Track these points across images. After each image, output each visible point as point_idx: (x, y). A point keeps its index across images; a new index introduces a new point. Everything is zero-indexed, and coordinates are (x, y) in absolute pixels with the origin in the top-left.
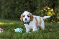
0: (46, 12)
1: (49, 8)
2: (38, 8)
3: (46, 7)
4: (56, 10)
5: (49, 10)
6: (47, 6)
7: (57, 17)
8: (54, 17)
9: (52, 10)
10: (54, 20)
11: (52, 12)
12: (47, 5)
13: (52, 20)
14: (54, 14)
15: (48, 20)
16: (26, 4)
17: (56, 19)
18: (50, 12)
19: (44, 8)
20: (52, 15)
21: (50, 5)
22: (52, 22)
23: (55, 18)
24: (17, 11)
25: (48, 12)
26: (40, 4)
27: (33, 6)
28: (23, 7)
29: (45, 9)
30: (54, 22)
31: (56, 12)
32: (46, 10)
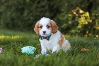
0: (77, 18)
1: (81, 11)
2: (63, 10)
3: (77, 10)
4: (93, 14)
5: (82, 14)
6: (78, 8)
7: (95, 27)
8: (90, 27)
9: (87, 14)
10: (89, 32)
11: (86, 18)
12: (79, 5)
13: (87, 32)
14: (91, 21)
15: (79, 32)
16: (43, 4)
17: (94, 29)
18: (84, 18)
19: (73, 11)
20: (87, 23)
21: (83, 6)
22: (86, 36)
23: (92, 28)
24: (27, 16)
25: (80, 17)
26: (66, 4)
28: (37, 8)
29: (75, 13)
30: (90, 34)
31: (94, 18)
32: (77, 15)
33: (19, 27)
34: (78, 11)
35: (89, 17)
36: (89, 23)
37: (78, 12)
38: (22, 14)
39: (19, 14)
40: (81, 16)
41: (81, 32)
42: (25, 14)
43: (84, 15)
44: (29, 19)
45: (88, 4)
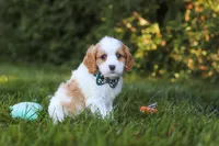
0: (134, 35)
1: (143, 22)
3: (131, 19)
4: (169, 28)
5: (145, 27)
6: (135, 14)
7: (171, 55)
8: (160, 56)
9: (156, 28)
11: (154, 36)
13: (156, 67)
14: (163, 43)
15: (139, 66)
16: (61, 5)
17: (171, 61)
19: (125, 21)
20: (154, 47)
21: (147, 10)
22: (154, 74)
23: (167, 59)
25: (140, 34)
26: (111, 7)
27: (87, 11)
28: (48, 13)
29: (129, 26)
30: (161, 72)
31: (170, 36)
32: (134, 30)
33: (10, 54)
34: (137, 21)
35: (159, 35)
36: (159, 46)
37: (135, 23)
38: (15, 26)
39: (10, 26)
40: (143, 31)
41: (142, 68)
42: (23, 27)
43: (148, 30)
44: (31, 38)
45: (157, 7)
